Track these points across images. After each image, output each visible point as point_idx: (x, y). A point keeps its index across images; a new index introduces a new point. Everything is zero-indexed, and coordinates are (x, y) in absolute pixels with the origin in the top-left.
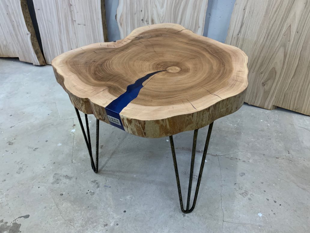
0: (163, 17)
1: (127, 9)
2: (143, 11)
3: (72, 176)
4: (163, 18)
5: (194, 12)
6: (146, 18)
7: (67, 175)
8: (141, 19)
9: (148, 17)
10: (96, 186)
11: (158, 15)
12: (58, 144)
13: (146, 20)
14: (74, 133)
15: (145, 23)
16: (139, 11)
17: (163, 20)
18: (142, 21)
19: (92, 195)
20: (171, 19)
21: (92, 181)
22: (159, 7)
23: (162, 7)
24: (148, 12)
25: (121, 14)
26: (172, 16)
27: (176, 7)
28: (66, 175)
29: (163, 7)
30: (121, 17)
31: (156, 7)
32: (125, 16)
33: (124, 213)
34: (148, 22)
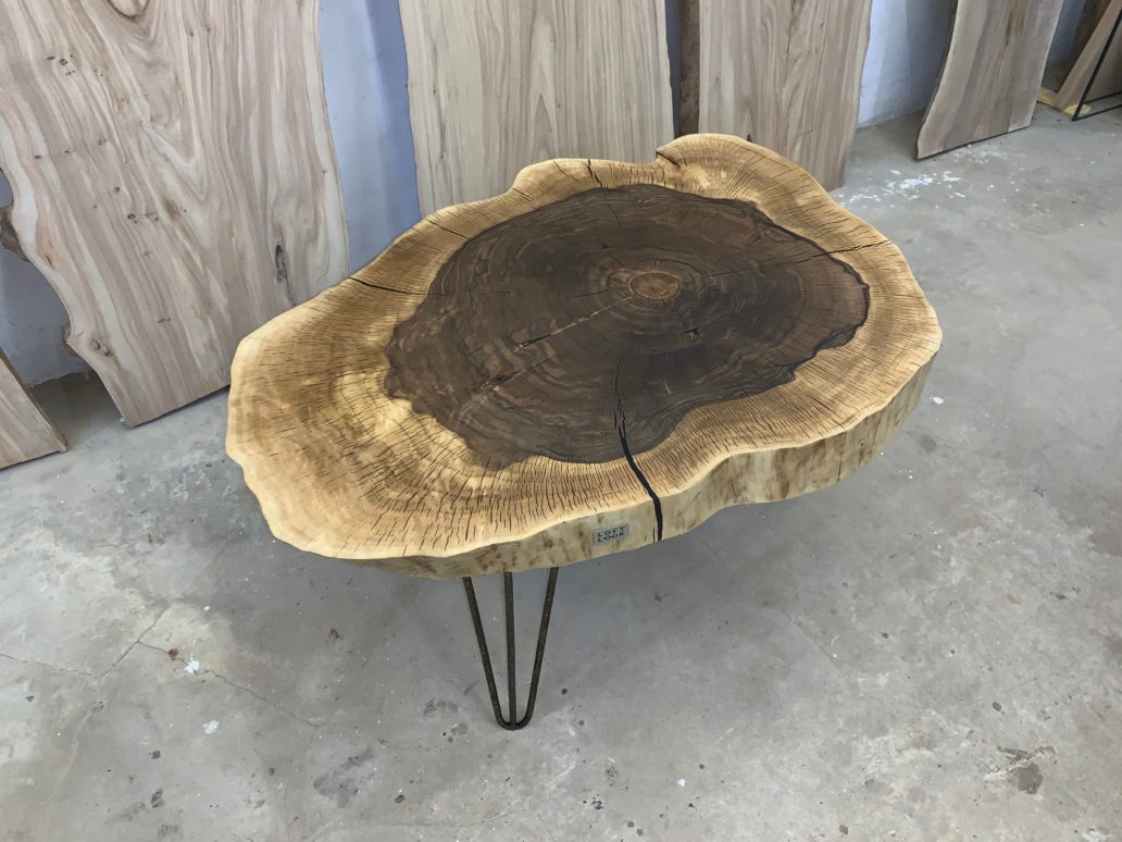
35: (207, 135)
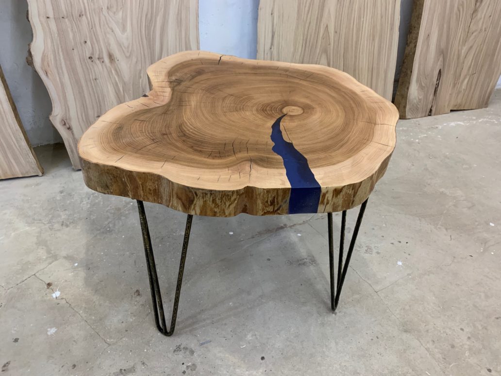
0: (128, 47)
1: (52, 42)
2: (89, 42)
3: (132, 364)
4: (130, 49)
5: (180, 31)
6: (98, 53)
7: (121, 370)
8: (88, 58)
9: (101, 51)
10: (188, 353)
11: (120, 45)
12: (47, 331)
13: (97, 57)
14: (62, 299)
15: (98, 62)
16: (80, 43)
17: (130, 51)
18: (89, 61)
19: (195, 370)
20: (143, 48)
21: (175, 351)
22: (118, 31)
23: (124, 29)
24: (98, 41)
25: (43, 54)
26: (145, 40)
27: (148, 28)
28: (118, 371)
29: (126, 31)
30: (43, 60)
31: (113, 31)
32: (51, 57)
33: (263, 361)
34: (102, 60)
35: (135, 22)
